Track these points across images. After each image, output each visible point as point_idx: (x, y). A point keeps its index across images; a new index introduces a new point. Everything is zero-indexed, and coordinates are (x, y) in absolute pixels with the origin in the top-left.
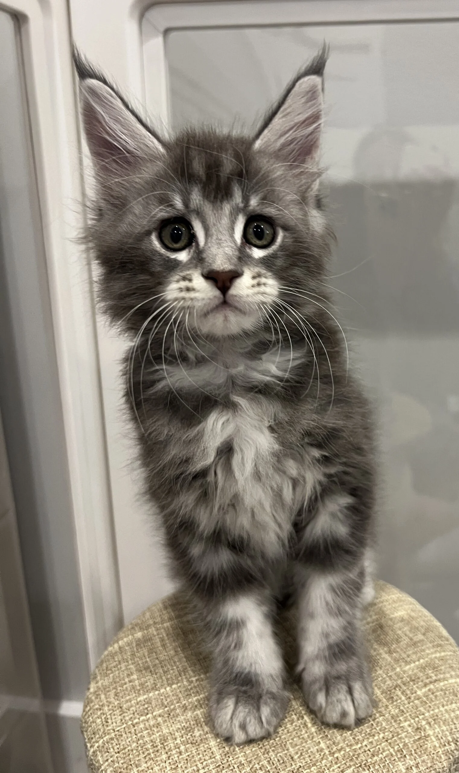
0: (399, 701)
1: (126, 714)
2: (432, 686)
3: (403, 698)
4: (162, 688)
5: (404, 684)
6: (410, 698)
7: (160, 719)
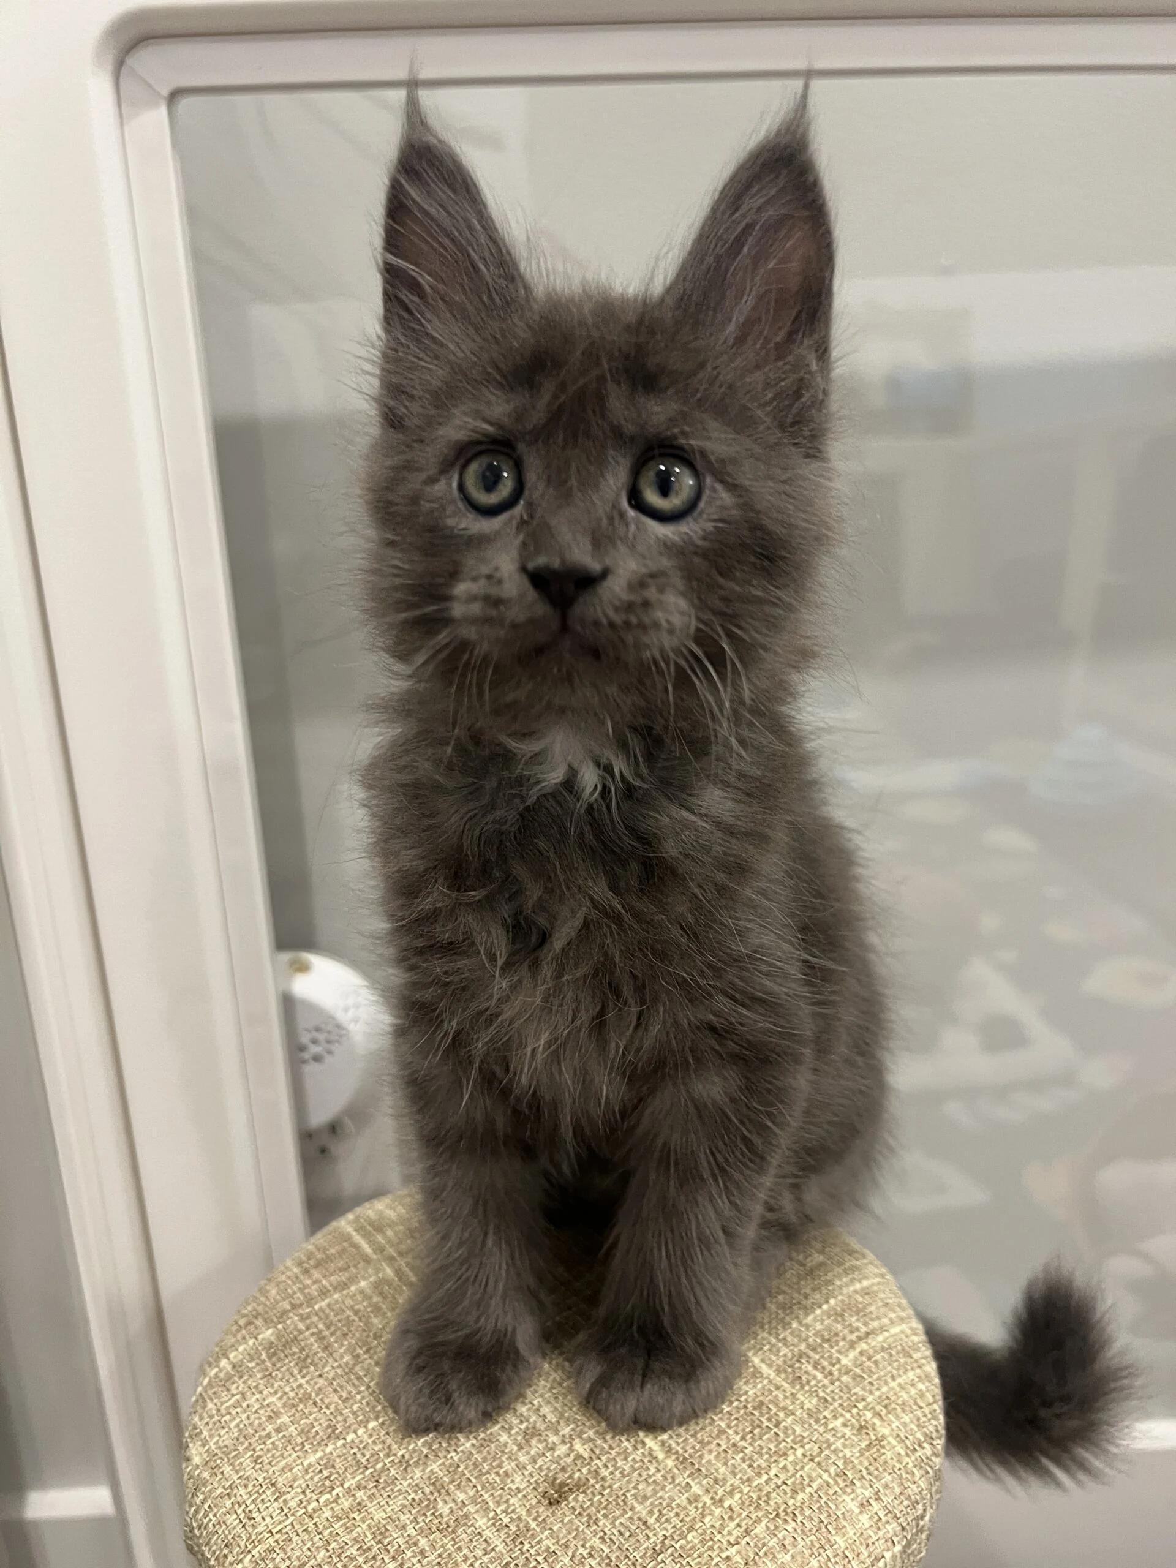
0: (813, 1383)
1: (288, 1497)
2: (863, 1346)
3: (820, 1376)
4: (348, 1433)
5: (814, 1350)
6: (831, 1373)
7: (360, 1494)
